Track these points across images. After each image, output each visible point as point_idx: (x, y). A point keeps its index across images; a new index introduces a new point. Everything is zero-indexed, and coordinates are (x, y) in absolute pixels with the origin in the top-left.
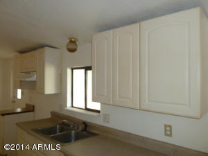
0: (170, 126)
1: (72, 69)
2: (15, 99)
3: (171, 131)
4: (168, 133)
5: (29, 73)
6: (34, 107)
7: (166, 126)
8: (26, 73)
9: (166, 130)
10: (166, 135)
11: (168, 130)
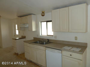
0: (77, 37)
1: (41, 22)
2: (15, 35)
3: (77, 38)
4: (76, 39)
5: (25, 24)
6: (25, 36)
7: (75, 37)
8: (23, 24)
9: (75, 38)
10: (75, 40)
11: (76, 38)
